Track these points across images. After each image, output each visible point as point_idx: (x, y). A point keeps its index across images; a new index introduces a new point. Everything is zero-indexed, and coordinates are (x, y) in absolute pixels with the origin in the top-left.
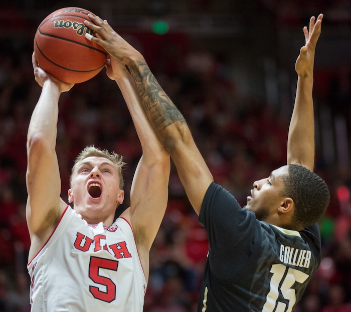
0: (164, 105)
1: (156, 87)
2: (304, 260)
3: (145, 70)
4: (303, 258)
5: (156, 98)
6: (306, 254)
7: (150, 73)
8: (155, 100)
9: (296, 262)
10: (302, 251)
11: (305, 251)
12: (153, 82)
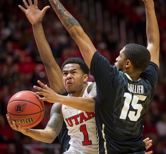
0: (68, 18)
1: (63, 10)
2: (140, 90)
3: (57, 2)
4: (140, 89)
5: (63, 15)
6: (141, 87)
7: (60, 3)
8: (63, 16)
9: (136, 91)
10: (138, 86)
11: (140, 86)
12: (61, 7)
